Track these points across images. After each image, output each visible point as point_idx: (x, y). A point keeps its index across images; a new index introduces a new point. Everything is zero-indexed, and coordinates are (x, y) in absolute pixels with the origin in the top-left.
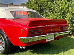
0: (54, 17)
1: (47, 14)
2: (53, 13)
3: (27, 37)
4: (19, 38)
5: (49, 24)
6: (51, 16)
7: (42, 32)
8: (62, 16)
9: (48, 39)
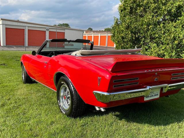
0: (159, 52)
1: (147, 47)
2: (158, 45)
5: (152, 68)
6: (155, 50)
7: (137, 83)
8: (174, 51)
9: (149, 97)
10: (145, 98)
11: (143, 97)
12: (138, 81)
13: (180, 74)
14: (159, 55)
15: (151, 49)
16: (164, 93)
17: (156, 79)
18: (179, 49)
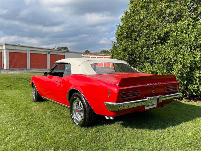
1: (142, 67)
2: (151, 65)
3: (117, 102)
4: (105, 103)
5: (149, 83)
6: (149, 68)
7: (139, 95)
8: (165, 69)
9: (148, 106)
10: (145, 107)
11: (143, 107)
12: (139, 93)
13: (171, 87)
14: (152, 73)
15: (146, 67)
16: (160, 102)
17: (153, 91)
18: (169, 68)
